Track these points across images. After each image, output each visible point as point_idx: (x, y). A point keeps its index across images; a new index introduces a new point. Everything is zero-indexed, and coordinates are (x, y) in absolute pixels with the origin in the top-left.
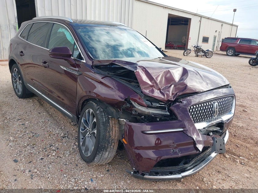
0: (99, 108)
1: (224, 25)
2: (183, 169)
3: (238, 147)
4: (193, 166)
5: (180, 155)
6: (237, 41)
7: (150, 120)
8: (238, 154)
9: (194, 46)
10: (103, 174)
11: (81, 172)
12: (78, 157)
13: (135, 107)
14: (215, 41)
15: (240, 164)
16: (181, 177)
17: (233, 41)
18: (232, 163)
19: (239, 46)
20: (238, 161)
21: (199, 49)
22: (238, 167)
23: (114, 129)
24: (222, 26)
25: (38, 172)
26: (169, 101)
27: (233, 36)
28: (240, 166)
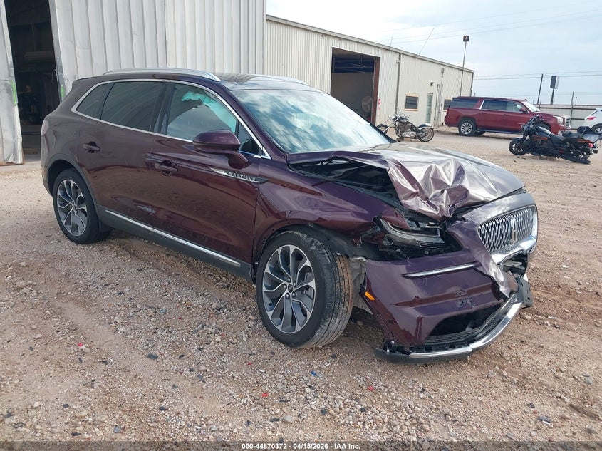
0: (313, 241)
1: (446, 69)
2: (471, 337)
3: (540, 302)
4: (484, 332)
5: (474, 308)
6: (478, 104)
7: (412, 253)
8: (544, 312)
9: (393, 117)
10: (328, 363)
11: (287, 363)
12: (266, 340)
13: (389, 233)
14: (430, 105)
15: (552, 328)
16: (471, 350)
17: (470, 105)
18: (538, 327)
19: (483, 114)
20: (548, 322)
21: (403, 123)
22: (550, 332)
23: (346, 277)
24: (443, 73)
25: (208, 370)
26: (444, 218)
27: (466, 94)
28: (553, 331)
